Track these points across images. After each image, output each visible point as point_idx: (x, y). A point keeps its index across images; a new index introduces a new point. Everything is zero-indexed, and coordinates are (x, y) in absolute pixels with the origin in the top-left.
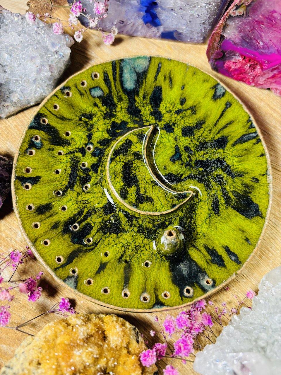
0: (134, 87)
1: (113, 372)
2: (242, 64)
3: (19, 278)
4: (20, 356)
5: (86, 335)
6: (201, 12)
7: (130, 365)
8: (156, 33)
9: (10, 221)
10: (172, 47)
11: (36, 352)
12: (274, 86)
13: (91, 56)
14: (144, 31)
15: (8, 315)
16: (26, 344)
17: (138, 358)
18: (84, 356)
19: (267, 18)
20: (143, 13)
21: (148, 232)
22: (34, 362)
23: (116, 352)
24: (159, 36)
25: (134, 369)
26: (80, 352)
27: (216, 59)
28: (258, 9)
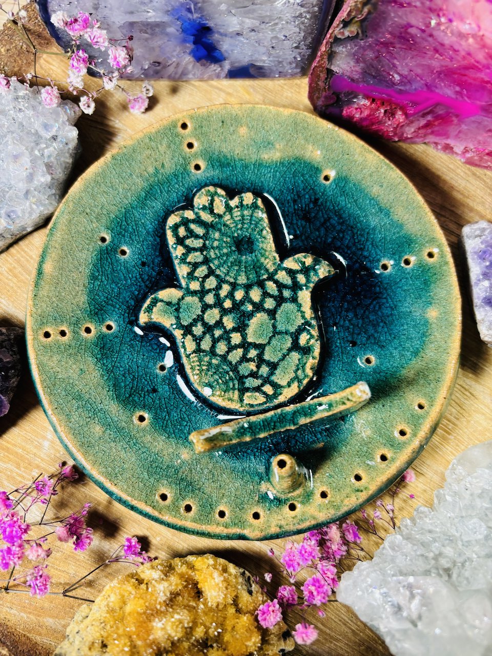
1: (217, 643)
2: (371, 109)
3: (55, 514)
4: (74, 637)
5: (168, 595)
6: (290, 30)
7: (242, 631)
8: (219, 73)
9: (27, 428)
10: (252, 90)
11: (97, 629)
12: (431, 138)
13: (114, 128)
14: (198, 73)
15: (47, 578)
16: (81, 618)
17: (253, 617)
19: (399, 37)
20: (190, 46)
22: (96, 644)
23: (217, 613)
24: (224, 76)
25: (248, 635)
26: (163, 622)
27: (327, 106)
28: (381, 24)
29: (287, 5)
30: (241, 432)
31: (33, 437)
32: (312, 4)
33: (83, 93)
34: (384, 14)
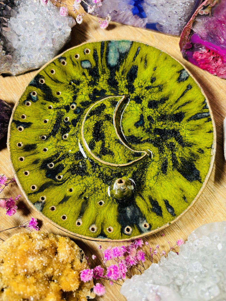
0: (116, 64)
1: (57, 280)
3: (4, 197)
5: (41, 248)
6: (179, 10)
7: (71, 278)
8: (142, 24)
9: (5, 154)
10: (155, 36)
13: (88, 36)
14: (132, 21)
17: (79, 273)
18: (35, 262)
20: (132, 6)
21: (106, 178)
23: (62, 265)
24: (144, 26)
25: (73, 281)
26: (34, 259)
27: (187, 50)
28: (221, 10)
31: (7, 159)
34: (223, 5)
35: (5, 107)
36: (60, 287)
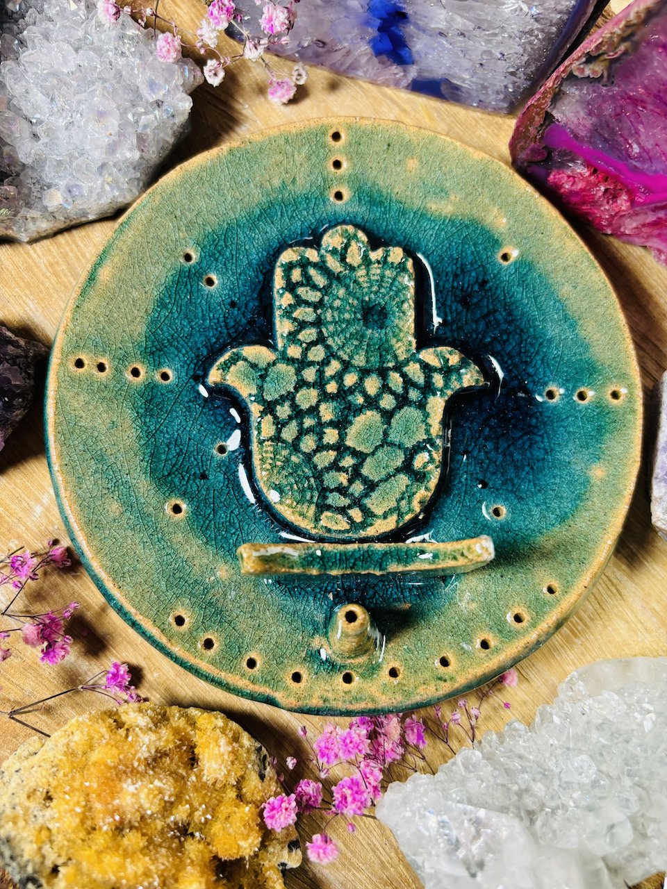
1: (201, 833)
2: (588, 182)
3: (26, 606)
4: (11, 776)
5: (153, 751)
6: (510, 48)
7: (238, 824)
8: (400, 79)
9: (18, 481)
10: (435, 115)
11: (44, 773)
12: (655, 243)
13: (240, 113)
16: (26, 753)
17: (258, 810)
18: (143, 795)
19: (655, 96)
20: (372, 32)
22: (38, 793)
23: (211, 793)
24: (406, 85)
25: (245, 832)
26: (137, 786)
27: (531, 163)
29: (517, 13)
30: (309, 560)
31: (23, 496)
32: (551, 22)
33: (212, 54)
34: (644, 59)
35: (10, 348)
36: (211, 852)
